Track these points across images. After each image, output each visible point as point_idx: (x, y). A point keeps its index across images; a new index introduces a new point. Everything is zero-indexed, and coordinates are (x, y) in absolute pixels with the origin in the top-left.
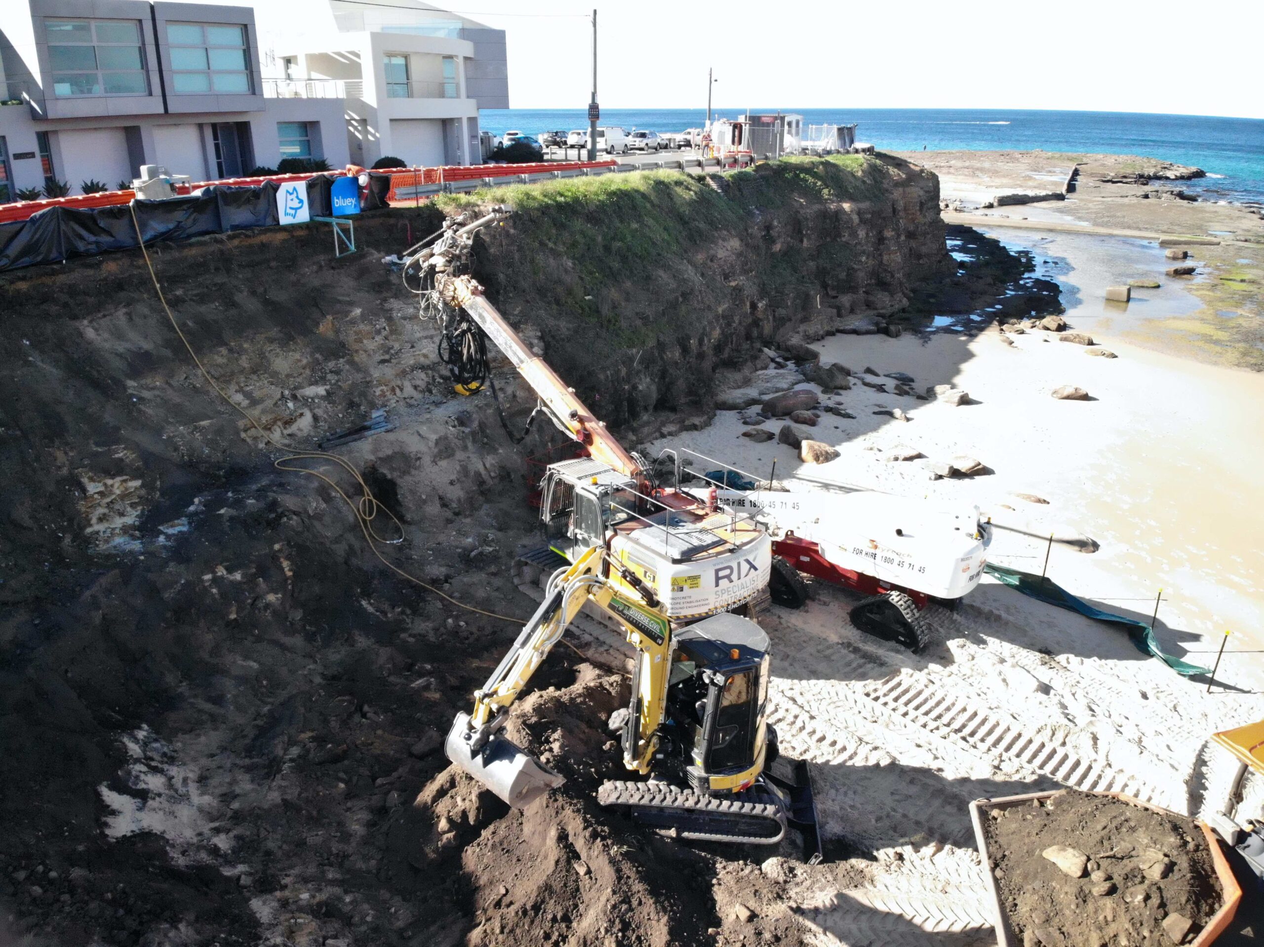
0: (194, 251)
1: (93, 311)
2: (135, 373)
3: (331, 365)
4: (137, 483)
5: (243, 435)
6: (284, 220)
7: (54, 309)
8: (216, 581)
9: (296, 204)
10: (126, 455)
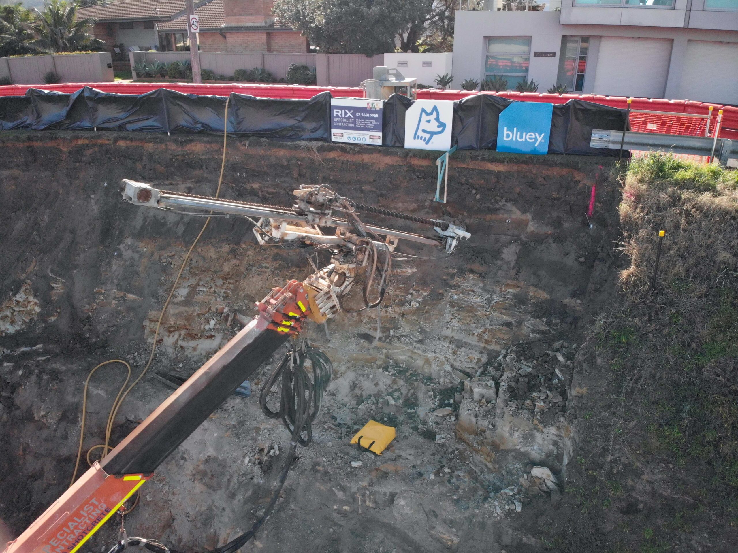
0: (282, 153)
4: (38, 309)
5: (146, 323)
6: (410, 143)
10: (59, 288)
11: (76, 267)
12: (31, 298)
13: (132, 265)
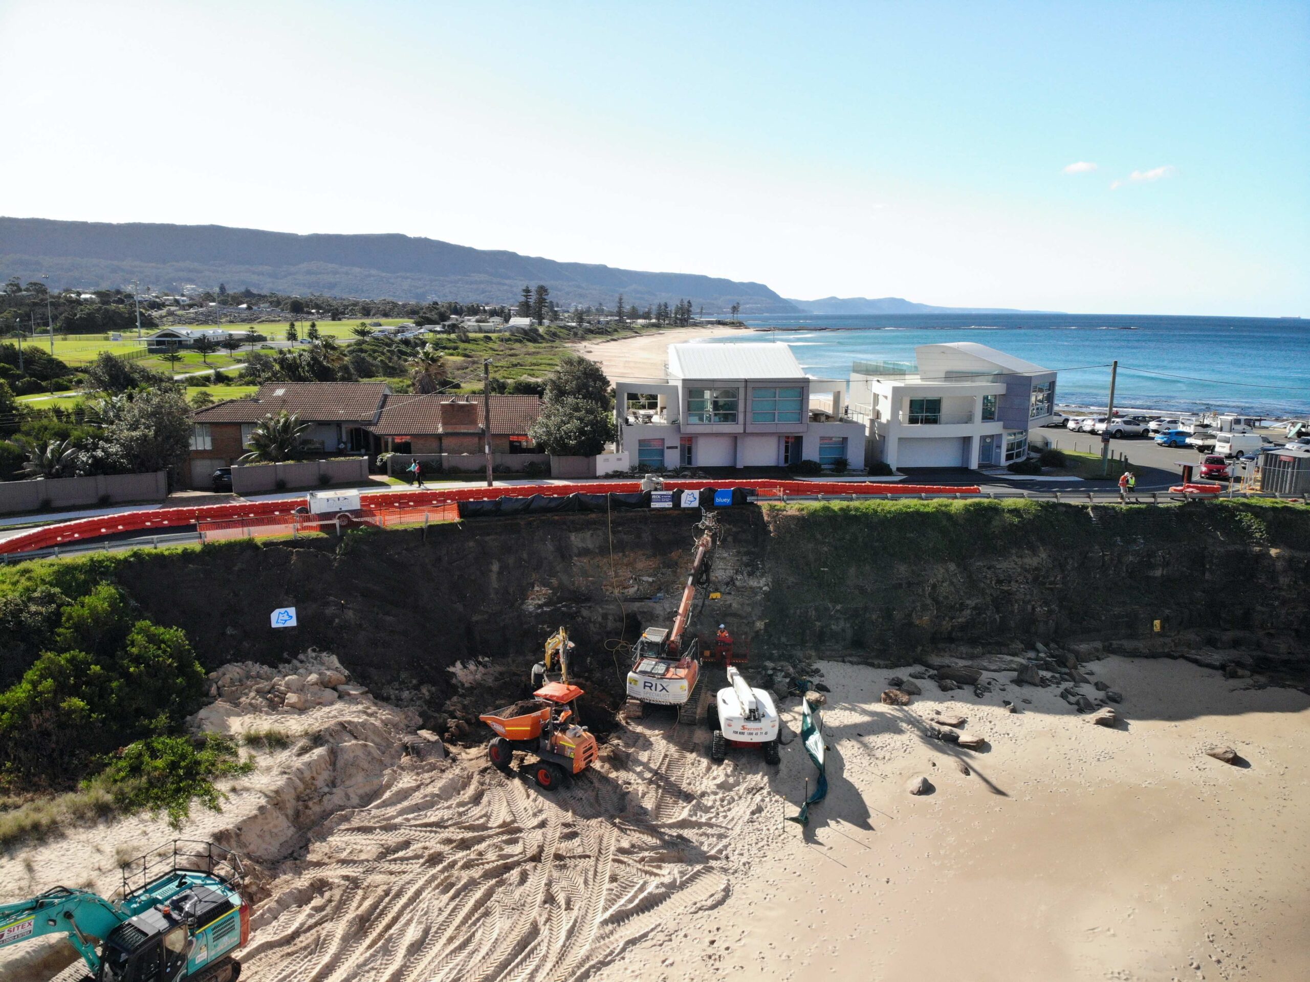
1: (576, 530)
2: (579, 555)
3: (664, 570)
4: (550, 592)
6: (683, 505)
7: (565, 527)
8: (542, 628)
9: (692, 499)
10: (554, 581)
11: (558, 573)
12: (543, 588)
13: (583, 568)
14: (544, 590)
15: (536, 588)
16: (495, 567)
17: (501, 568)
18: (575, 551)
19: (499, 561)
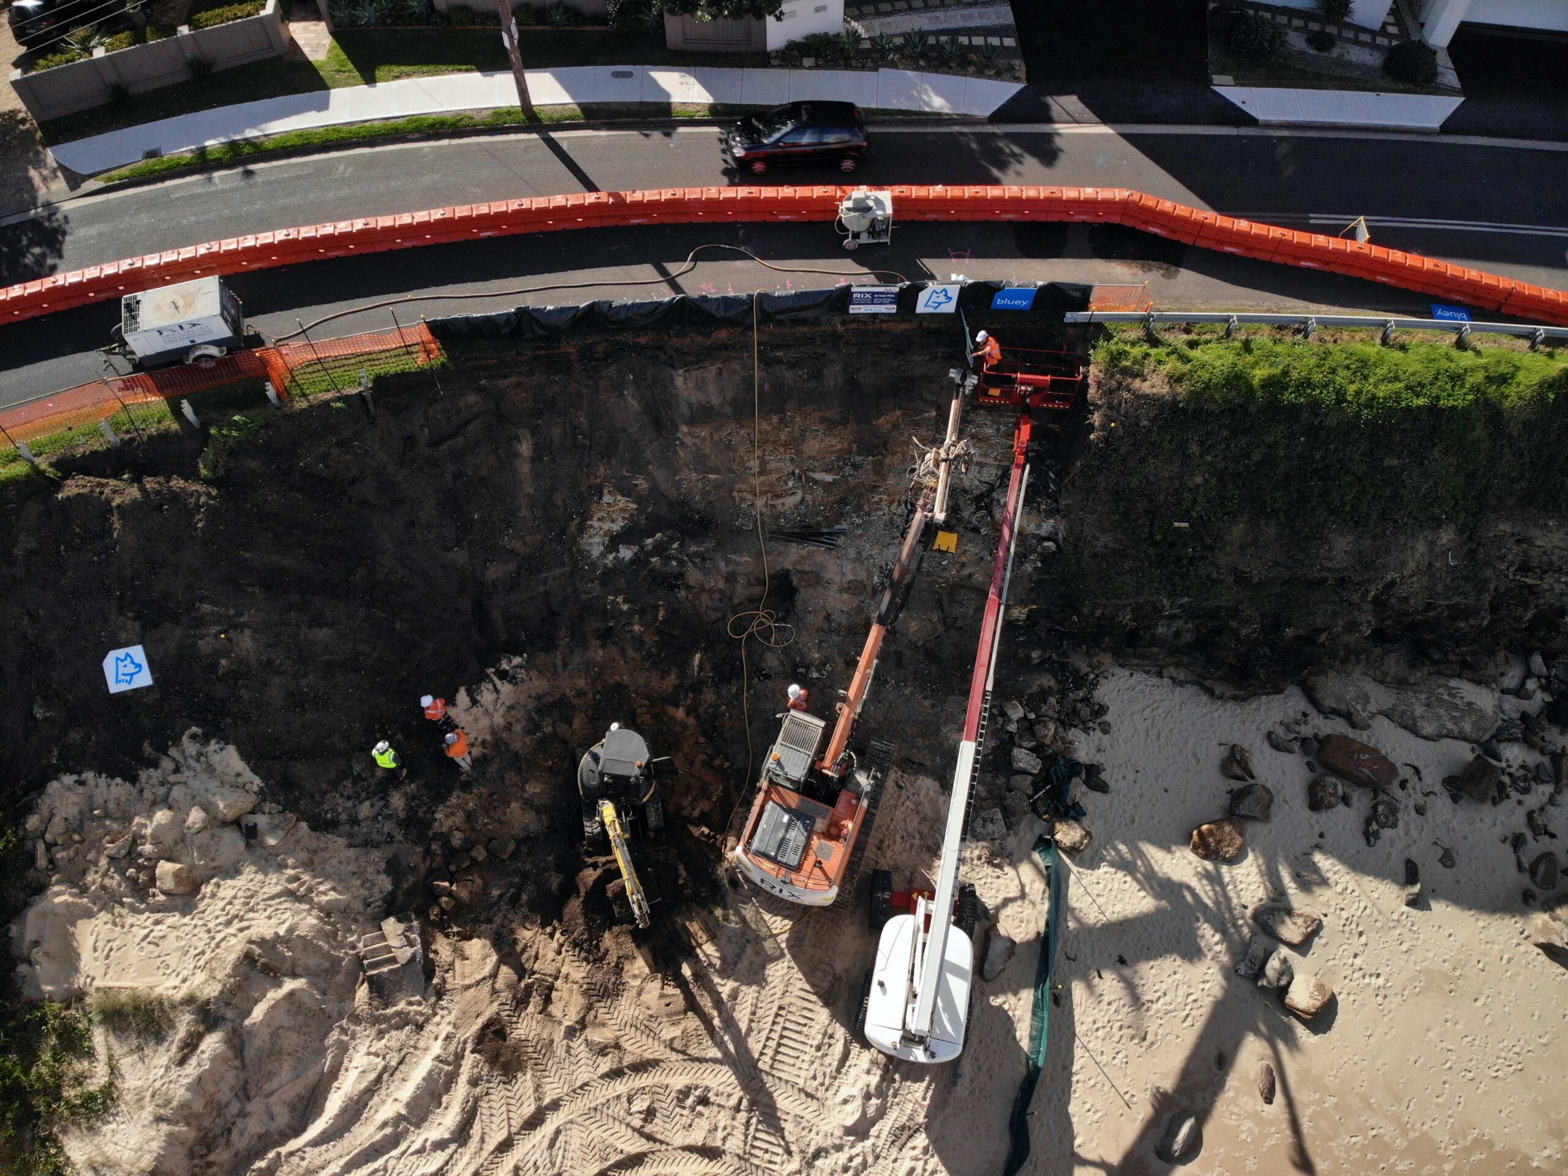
0: (805, 329)
1: (687, 365)
2: (692, 421)
3: (859, 459)
4: (635, 506)
5: (735, 494)
6: (921, 310)
7: (662, 359)
8: (614, 603)
9: (942, 300)
10: (642, 484)
11: (648, 463)
12: (619, 498)
13: (698, 450)
14: (622, 501)
15: (607, 498)
16: (525, 448)
17: (536, 447)
18: (685, 410)
19: (534, 431)
